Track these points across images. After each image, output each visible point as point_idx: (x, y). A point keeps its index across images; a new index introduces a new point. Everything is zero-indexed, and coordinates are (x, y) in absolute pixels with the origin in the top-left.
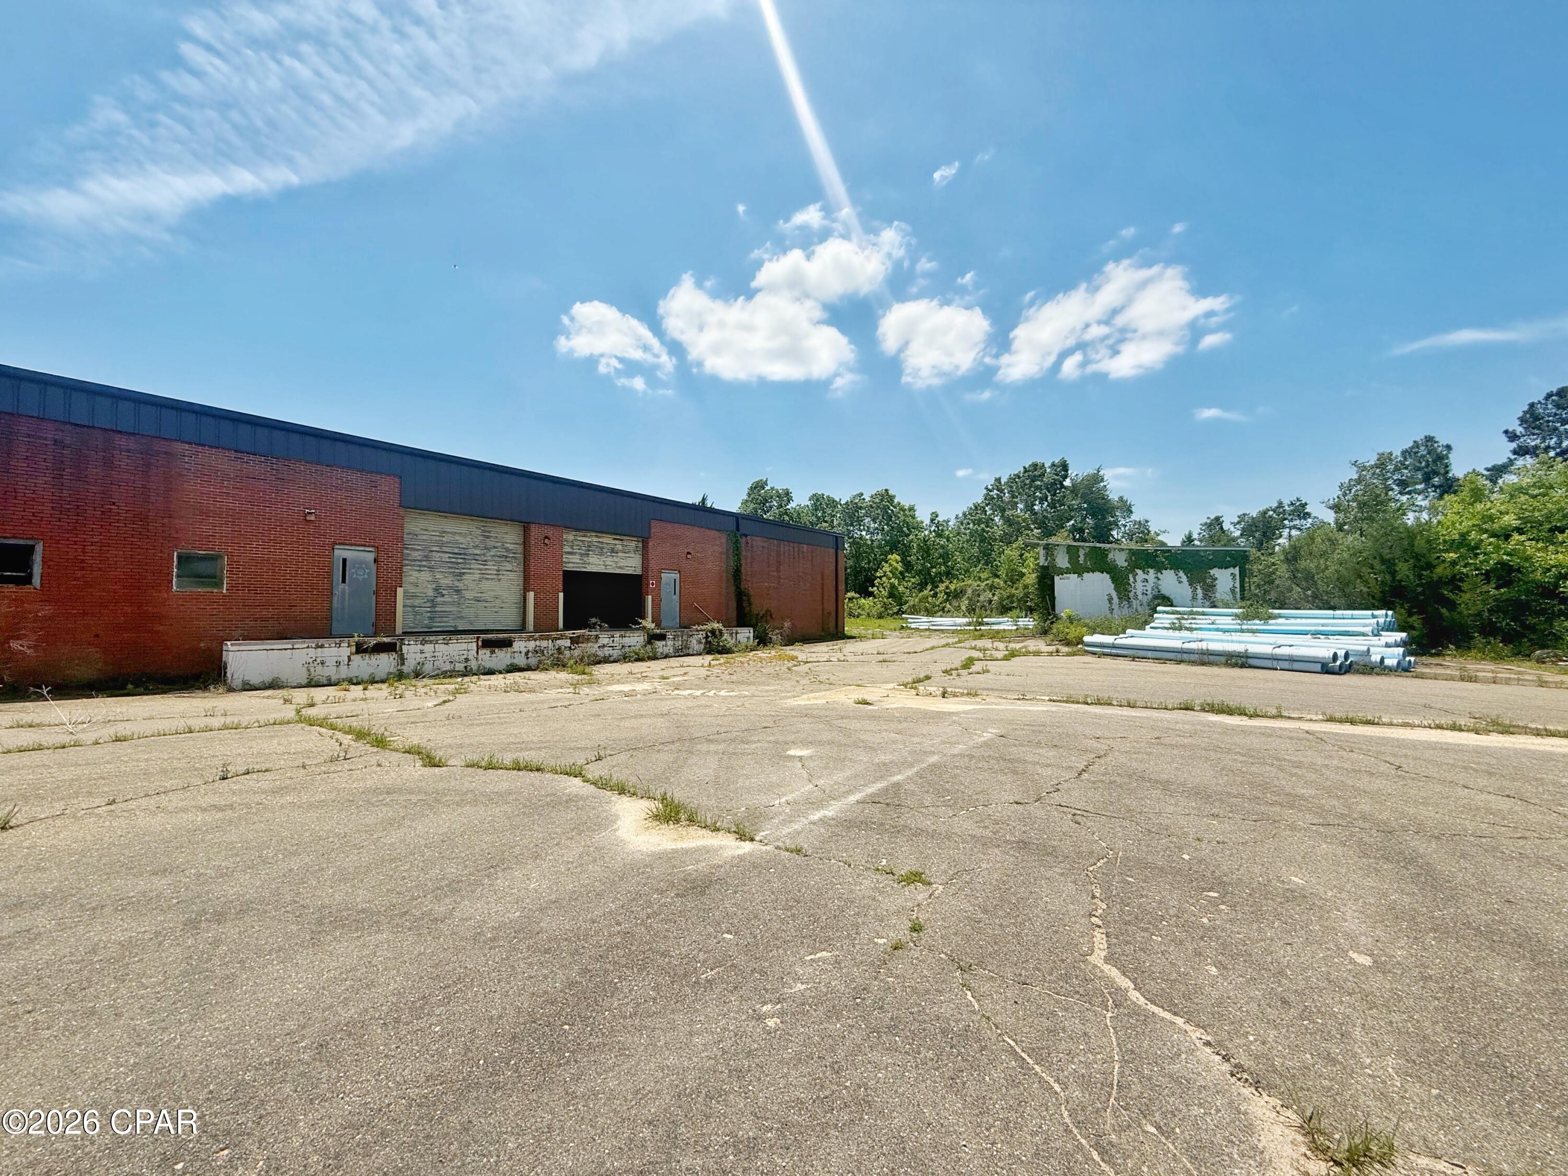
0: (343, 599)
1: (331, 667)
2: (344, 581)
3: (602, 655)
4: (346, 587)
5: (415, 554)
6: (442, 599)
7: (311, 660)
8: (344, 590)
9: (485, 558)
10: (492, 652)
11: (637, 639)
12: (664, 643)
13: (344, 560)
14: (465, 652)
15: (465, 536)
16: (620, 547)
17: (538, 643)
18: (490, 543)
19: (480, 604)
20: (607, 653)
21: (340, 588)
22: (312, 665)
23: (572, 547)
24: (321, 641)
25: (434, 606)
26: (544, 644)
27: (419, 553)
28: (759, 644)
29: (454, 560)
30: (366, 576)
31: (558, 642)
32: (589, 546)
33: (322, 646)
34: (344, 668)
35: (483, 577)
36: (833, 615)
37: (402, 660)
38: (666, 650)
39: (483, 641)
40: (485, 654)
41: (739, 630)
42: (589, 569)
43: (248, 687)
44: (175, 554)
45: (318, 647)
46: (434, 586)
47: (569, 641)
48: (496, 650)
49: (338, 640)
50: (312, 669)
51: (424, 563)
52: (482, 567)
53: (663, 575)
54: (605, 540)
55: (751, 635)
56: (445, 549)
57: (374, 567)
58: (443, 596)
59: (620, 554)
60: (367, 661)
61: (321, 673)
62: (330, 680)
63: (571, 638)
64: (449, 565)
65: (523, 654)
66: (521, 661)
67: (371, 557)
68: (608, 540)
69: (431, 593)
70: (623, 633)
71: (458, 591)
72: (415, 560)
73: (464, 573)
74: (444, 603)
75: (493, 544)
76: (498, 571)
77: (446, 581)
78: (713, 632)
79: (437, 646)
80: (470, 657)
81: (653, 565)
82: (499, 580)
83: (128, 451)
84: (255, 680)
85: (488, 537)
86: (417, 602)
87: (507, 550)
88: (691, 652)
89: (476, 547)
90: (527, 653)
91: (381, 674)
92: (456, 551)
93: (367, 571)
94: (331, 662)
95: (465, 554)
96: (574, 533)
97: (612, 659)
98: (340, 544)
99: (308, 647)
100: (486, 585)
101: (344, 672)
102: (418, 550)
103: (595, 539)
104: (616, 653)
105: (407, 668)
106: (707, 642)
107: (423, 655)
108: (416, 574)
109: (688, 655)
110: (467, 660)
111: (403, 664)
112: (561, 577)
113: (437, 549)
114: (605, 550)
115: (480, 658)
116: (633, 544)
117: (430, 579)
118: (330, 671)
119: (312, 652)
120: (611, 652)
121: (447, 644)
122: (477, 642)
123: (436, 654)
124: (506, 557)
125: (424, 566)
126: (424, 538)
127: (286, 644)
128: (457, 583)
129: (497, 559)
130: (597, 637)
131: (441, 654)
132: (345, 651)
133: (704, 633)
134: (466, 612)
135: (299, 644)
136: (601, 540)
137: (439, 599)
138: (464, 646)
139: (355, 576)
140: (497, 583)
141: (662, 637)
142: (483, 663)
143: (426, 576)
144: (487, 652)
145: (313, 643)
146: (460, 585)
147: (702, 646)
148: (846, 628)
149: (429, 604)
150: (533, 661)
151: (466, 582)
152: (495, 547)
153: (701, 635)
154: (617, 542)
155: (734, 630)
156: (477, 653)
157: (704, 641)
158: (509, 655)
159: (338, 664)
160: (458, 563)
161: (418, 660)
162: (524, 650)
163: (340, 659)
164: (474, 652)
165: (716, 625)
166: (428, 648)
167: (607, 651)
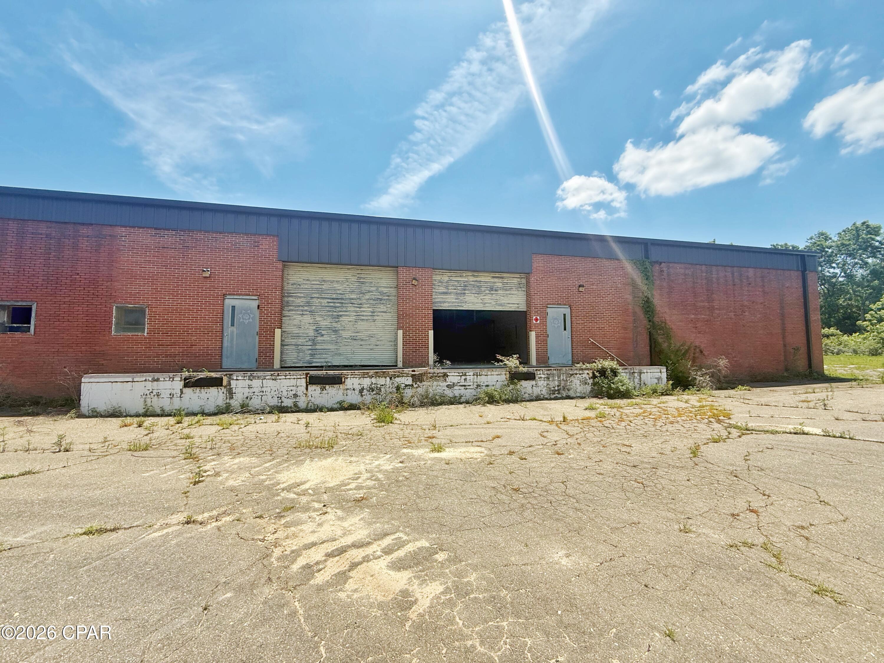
0: (232, 340)
1: (166, 399)
2: (233, 325)
3: (451, 395)
4: (234, 329)
5: (299, 301)
6: (322, 338)
7: (148, 392)
8: (232, 332)
9: (360, 302)
10: (323, 389)
11: (495, 378)
12: (533, 383)
13: (233, 307)
14: (294, 388)
15: (342, 283)
16: (500, 285)
17: (374, 380)
18: (365, 288)
19: (355, 342)
20: (457, 393)
21: (229, 331)
22: (149, 396)
23: (447, 287)
24: (157, 375)
25: (314, 344)
26: (381, 381)
27: (302, 299)
28: (674, 387)
29: (332, 304)
30: (251, 320)
31: (398, 380)
32: (465, 286)
33: (158, 380)
34: (176, 400)
35: (359, 318)
36: (803, 350)
37: (231, 393)
38: (536, 391)
39: (311, 377)
40: (314, 390)
41: (644, 369)
42: (465, 307)
43: (95, 414)
44: (114, 307)
45: (154, 380)
46: (314, 328)
47: (410, 379)
48: (327, 387)
49: (171, 375)
50: (149, 400)
51: (306, 308)
52: (358, 309)
53: (549, 310)
54: (483, 279)
55: (664, 375)
56: (324, 296)
57: (257, 312)
58: (322, 335)
59: (499, 292)
60: (197, 394)
61: (156, 404)
62: (163, 410)
63: (413, 376)
64: (328, 309)
65: (357, 392)
66: (354, 398)
67: (255, 304)
68: (485, 278)
69: (311, 333)
70: (478, 371)
71: (336, 331)
72: (299, 306)
73: (341, 316)
74: (324, 342)
75: (368, 288)
76: (373, 312)
77: (324, 323)
78: (603, 372)
79: (264, 381)
80: (299, 393)
81: (537, 301)
82: (374, 321)
83: (88, 237)
84: (102, 408)
85: (363, 283)
86: (300, 341)
87: (382, 293)
88: (571, 393)
89: (352, 292)
90: (361, 391)
91: (210, 407)
92: (334, 296)
93: (252, 316)
94: (165, 394)
95: (342, 299)
96: (449, 274)
97: (463, 399)
98: (230, 294)
99: (145, 380)
100: (362, 326)
101: (177, 404)
102: (300, 297)
103: (472, 279)
104: (468, 394)
105: (235, 403)
106: (594, 384)
107: (252, 390)
108: (299, 317)
109: (569, 397)
110: (296, 396)
111: (231, 398)
112: (431, 316)
113: (317, 295)
114: (483, 289)
115: (309, 394)
116: (515, 281)
117: (311, 321)
118: (165, 403)
119: (149, 385)
120: (463, 391)
121: (275, 379)
122: (306, 378)
123: (264, 389)
124: (381, 300)
125: (306, 311)
126: (306, 287)
127: (127, 377)
128: (335, 325)
129: (371, 302)
130: (445, 375)
131: (268, 389)
132: (178, 384)
133: (590, 372)
134: (343, 349)
135: (139, 377)
136: (478, 279)
137: (319, 338)
138: (293, 382)
139: (241, 320)
140: (373, 324)
141: (530, 377)
142: (313, 399)
143: (307, 319)
144: (317, 388)
145: (149, 376)
146: (338, 326)
147: (588, 388)
148: (825, 367)
149: (310, 343)
150: (368, 398)
151: (343, 324)
152: (369, 292)
153: (586, 375)
154: (496, 280)
155: (637, 369)
156: (307, 389)
157: (591, 381)
158: (341, 392)
159: (172, 396)
160: (335, 307)
161: (246, 395)
162: (358, 388)
163: (174, 392)
164: (303, 389)
165: (607, 364)
166: (256, 383)
167: (457, 391)
